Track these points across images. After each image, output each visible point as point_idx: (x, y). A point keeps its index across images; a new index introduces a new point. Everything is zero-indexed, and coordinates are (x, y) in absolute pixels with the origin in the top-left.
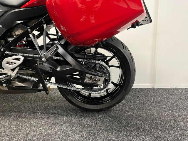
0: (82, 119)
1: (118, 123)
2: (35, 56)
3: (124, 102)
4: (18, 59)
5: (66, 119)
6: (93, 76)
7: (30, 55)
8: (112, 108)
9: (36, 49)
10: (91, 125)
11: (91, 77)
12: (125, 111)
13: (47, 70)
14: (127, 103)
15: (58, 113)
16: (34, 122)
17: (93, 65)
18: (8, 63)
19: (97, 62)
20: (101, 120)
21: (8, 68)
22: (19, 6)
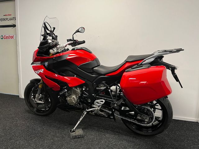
0: (134, 139)
1: (157, 147)
2: (110, 99)
3: (166, 132)
4: (102, 101)
5: (125, 137)
6: (142, 116)
7: (108, 99)
8: (156, 136)
9: (111, 96)
10: (139, 145)
11: (141, 116)
12: (165, 139)
13: (116, 108)
14: (169, 133)
15: (120, 133)
16: (107, 135)
17: (143, 109)
18: (97, 103)
19: (145, 107)
20: (146, 142)
21: (96, 105)
22: (104, 75)
